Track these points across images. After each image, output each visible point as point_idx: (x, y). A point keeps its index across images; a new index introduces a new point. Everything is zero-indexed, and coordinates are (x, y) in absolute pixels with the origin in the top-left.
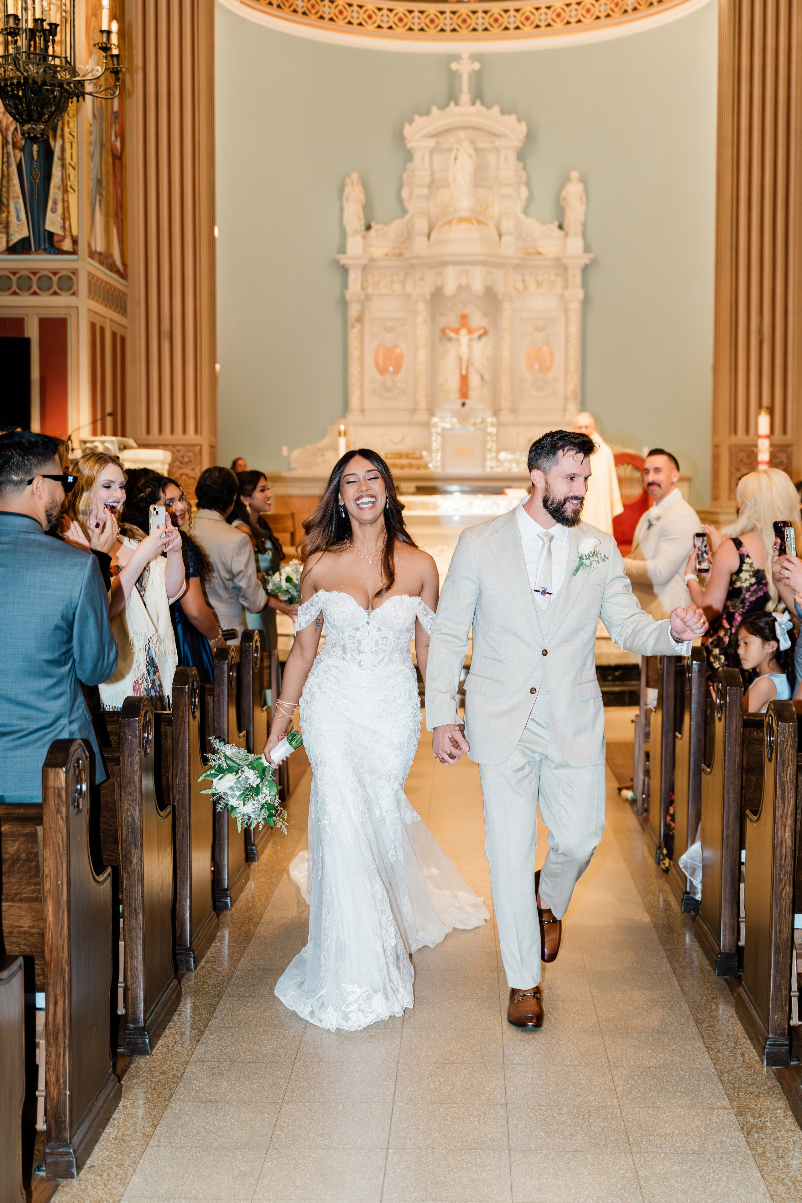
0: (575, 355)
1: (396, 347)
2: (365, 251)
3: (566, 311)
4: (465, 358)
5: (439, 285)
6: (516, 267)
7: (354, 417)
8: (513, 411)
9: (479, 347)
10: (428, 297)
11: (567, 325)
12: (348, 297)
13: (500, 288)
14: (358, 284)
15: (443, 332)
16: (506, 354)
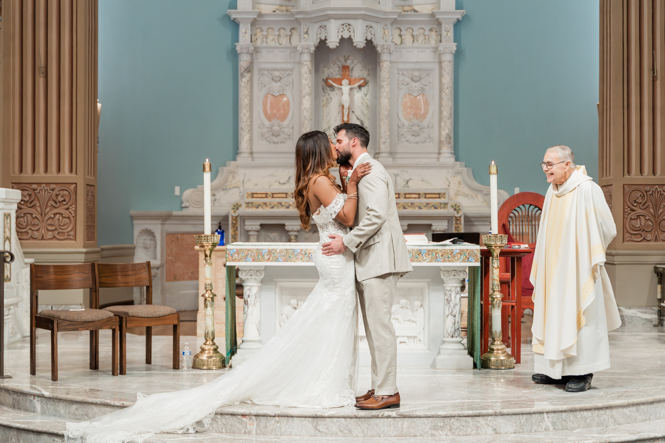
0: (448, 104)
1: (283, 95)
2: (253, 8)
3: (440, 63)
4: (346, 106)
5: (323, 38)
6: (394, 22)
7: (243, 159)
8: (392, 154)
9: (358, 95)
10: (313, 49)
11: (441, 76)
12: (238, 48)
13: (378, 42)
14: (248, 36)
15: (326, 81)
16: (384, 102)
